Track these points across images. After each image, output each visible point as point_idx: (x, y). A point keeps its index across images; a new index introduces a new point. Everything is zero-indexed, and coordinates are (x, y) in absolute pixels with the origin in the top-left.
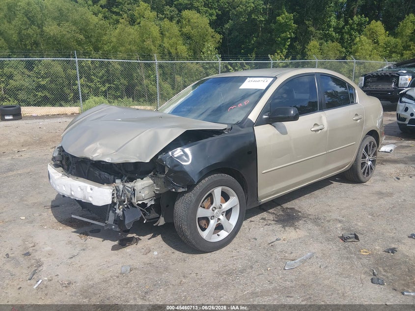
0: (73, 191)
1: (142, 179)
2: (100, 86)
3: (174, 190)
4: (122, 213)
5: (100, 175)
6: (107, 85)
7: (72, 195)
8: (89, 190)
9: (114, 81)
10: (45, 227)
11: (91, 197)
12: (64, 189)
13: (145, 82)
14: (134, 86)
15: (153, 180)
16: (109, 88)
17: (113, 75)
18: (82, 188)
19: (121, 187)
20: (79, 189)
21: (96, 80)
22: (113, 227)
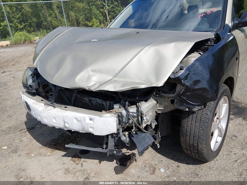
0: (67, 123)
1: (146, 101)
2: (18, 25)
3: (187, 109)
4: (128, 139)
5: (90, 101)
6: (23, 24)
7: (66, 127)
8: (88, 121)
9: (27, 20)
10: (33, 155)
11: (91, 127)
12: (54, 121)
13: (49, 19)
14: (42, 22)
15: (156, 100)
16: (25, 26)
17: (26, 16)
18: (79, 119)
19: (124, 112)
20: (75, 121)
21: (16, 21)
22: (115, 152)
